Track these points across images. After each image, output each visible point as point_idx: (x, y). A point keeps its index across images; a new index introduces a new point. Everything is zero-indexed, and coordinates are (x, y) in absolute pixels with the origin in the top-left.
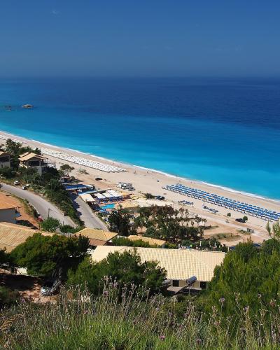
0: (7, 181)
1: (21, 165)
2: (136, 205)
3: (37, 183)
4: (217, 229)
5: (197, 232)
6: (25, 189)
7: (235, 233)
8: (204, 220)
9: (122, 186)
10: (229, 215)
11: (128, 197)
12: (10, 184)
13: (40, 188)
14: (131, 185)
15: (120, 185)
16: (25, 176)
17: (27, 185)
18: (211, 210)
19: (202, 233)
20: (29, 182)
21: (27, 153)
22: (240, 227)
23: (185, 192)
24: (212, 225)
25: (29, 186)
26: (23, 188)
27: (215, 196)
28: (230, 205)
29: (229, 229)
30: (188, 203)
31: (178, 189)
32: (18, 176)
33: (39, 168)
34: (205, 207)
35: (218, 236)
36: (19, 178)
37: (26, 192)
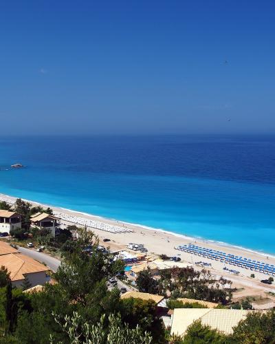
0: (20, 244)
1: (33, 226)
2: (155, 267)
3: (52, 245)
4: (243, 291)
5: (225, 295)
6: (41, 251)
7: (264, 296)
8: (229, 282)
9: (134, 247)
10: (253, 276)
11: (143, 259)
12: (23, 246)
13: (55, 251)
14: (143, 246)
15: (131, 247)
16: (39, 238)
17: (42, 247)
18: (232, 271)
19: (231, 296)
20: (44, 244)
21: (39, 213)
22: (267, 289)
23: (200, 253)
24: (238, 288)
25: (44, 249)
26: (38, 250)
27: (233, 257)
28: (250, 265)
29: (256, 291)
30: (205, 264)
31: (192, 249)
32: (30, 237)
33: (53, 229)
34: (225, 269)
35: (247, 298)
36: (32, 239)
37: (41, 254)
